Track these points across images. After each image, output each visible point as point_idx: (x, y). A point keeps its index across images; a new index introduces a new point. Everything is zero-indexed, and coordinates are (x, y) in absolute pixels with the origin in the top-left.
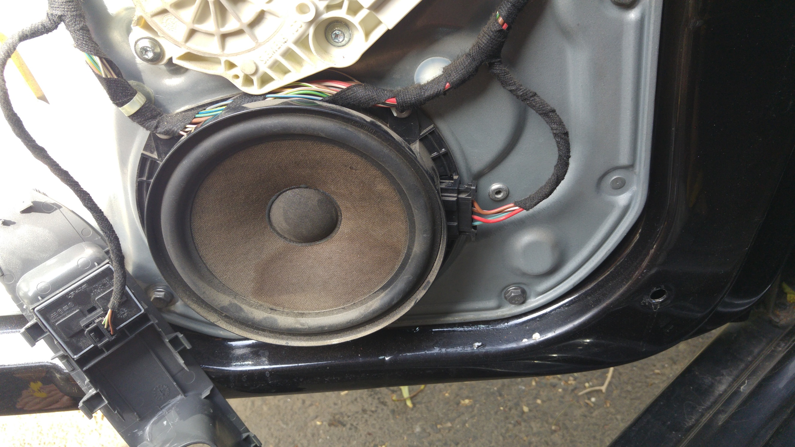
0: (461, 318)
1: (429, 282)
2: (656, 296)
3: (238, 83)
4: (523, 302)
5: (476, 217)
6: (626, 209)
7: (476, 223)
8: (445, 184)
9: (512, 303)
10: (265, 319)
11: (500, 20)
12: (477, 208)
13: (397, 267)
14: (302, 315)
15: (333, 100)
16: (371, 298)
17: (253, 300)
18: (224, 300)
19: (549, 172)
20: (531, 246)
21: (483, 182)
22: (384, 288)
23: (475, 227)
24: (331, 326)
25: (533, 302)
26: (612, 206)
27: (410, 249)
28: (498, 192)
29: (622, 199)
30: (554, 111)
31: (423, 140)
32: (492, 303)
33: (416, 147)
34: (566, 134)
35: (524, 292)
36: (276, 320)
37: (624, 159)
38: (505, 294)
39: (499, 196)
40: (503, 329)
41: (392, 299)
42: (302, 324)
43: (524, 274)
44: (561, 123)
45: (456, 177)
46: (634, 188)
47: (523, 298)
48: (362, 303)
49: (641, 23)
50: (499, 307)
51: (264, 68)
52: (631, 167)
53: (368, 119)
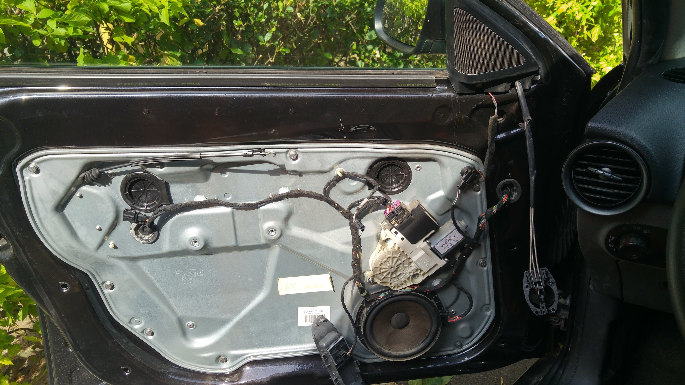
0: (442, 354)
1: (436, 339)
2: (502, 343)
3: (392, 288)
4: (461, 348)
5: (449, 320)
6: (490, 316)
7: (449, 322)
8: (440, 311)
9: (458, 348)
10: (388, 352)
11: (454, 272)
12: (449, 317)
13: (427, 335)
14: (398, 351)
15: (414, 291)
16: (418, 345)
17: (385, 347)
18: (378, 346)
19: (468, 307)
20: (464, 328)
21: (449, 309)
22: (423, 342)
23: (448, 323)
24: (407, 355)
25: (465, 347)
26: (486, 315)
27: (431, 330)
28: (453, 312)
29: (489, 313)
30: (468, 292)
31: (434, 299)
32: (452, 348)
33: (433, 301)
34: (471, 298)
35: (462, 344)
36: (391, 353)
37: (487, 302)
38: (456, 345)
39: (454, 313)
40: (455, 357)
41: (425, 345)
42: (398, 354)
43: (461, 337)
44: (470, 295)
45: (442, 309)
46: (492, 310)
47: (461, 346)
48: (416, 347)
49: (487, 270)
50: (454, 350)
51: (399, 285)
52: (490, 304)
53: (423, 295)
